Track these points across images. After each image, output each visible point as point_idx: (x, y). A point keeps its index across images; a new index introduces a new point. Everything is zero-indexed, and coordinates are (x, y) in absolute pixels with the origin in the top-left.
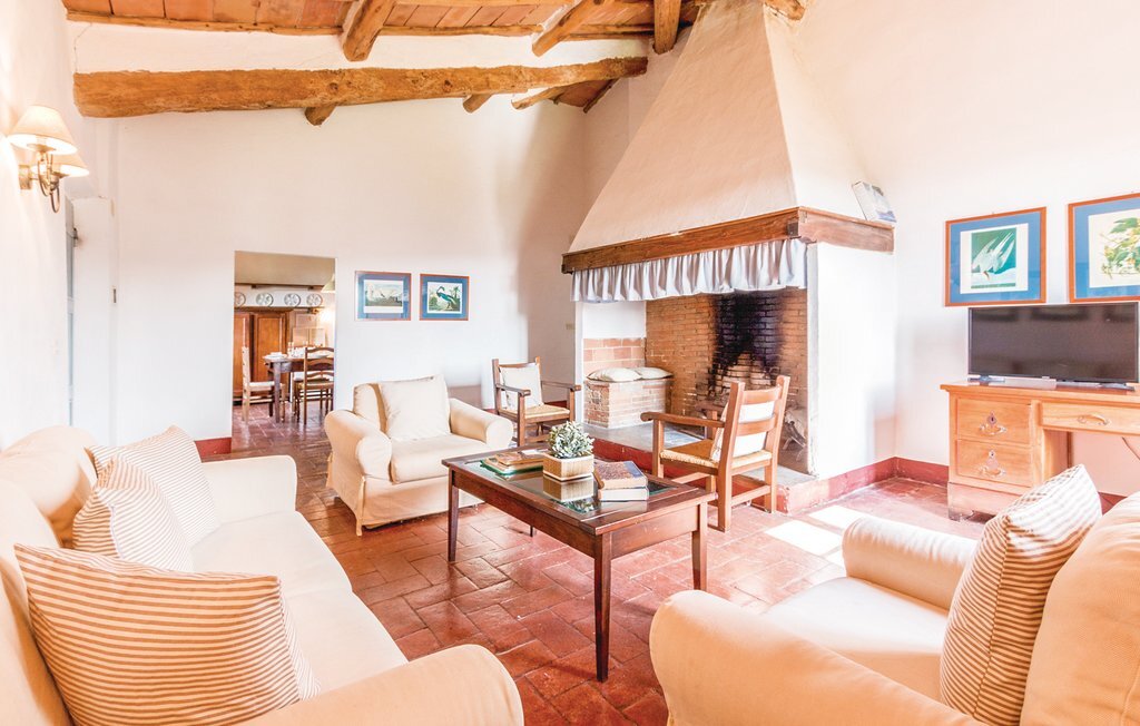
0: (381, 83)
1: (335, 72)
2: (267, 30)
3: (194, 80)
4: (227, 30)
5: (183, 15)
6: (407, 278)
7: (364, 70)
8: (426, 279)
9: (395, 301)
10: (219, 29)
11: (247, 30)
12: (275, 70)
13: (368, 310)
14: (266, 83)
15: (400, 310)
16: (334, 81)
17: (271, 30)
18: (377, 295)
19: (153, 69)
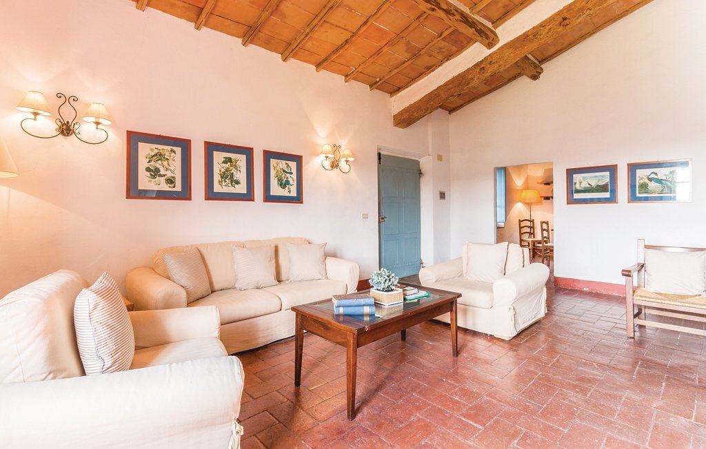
0: (511, 50)
1: (483, 61)
2: (447, 61)
3: (425, 100)
4: (433, 71)
5: (417, 76)
6: (612, 169)
7: (499, 49)
8: (633, 168)
9: (603, 188)
10: (430, 73)
11: (439, 66)
12: (454, 77)
13: (576, 196)
14: (451, 86)
15: (607, 195)
16: (482, 66)
17: (448, 59)
18: (585, 185)
19: (412, 103)
